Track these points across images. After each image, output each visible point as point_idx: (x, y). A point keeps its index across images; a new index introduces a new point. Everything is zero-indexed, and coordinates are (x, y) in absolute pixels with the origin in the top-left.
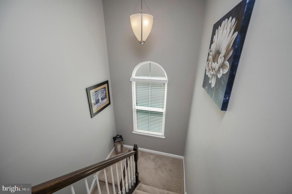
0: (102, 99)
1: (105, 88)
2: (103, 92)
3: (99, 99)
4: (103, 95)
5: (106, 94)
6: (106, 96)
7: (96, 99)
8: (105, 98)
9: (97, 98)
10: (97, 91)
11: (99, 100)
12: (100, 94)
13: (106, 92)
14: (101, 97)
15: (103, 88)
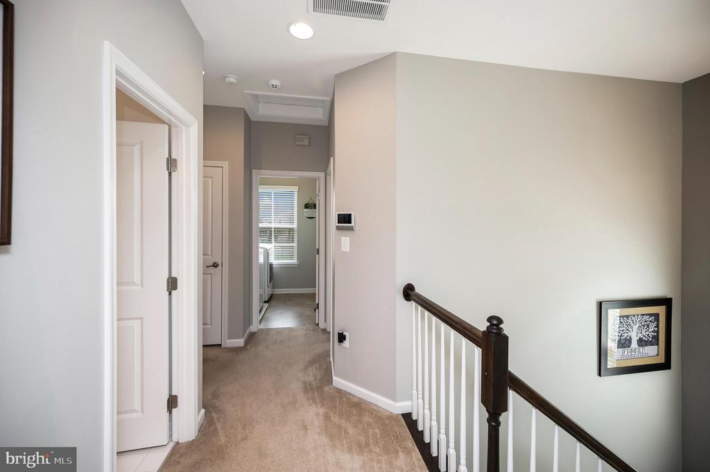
0: (641, 342)
1: (657, 316)
2: (648, 326)
3: (631, 338)
4: (648, 333)
5: (658, 332)
6: (656, 338)
7: (621, 336)
8: (652, 345)
9: (626, 335)
10: (628, 317)
11: (630, 341)
12: (635, 328)
13: (657, 326)
14: (640, 335)
15: (651, 315)
